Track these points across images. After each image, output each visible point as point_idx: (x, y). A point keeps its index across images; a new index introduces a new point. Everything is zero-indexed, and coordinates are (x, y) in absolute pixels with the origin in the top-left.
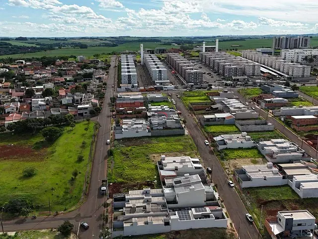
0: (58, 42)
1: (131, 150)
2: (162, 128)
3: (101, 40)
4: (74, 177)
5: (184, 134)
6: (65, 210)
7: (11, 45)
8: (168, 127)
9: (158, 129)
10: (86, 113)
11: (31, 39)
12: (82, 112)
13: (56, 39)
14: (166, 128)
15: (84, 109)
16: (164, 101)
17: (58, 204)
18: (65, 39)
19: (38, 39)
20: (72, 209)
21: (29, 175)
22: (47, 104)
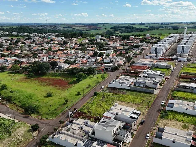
0: (162, 25)
1: (108, 95)
2: (142, 86)
3: (193, 24)
4: (66, 103)
5: (153, 93)
6: (47, 118)
7: (132, 27)
8: (147, 86)
9: (139, 86)
10: (109, 69)
11: (148, 24)
12: (107, 68)
13: (162, 24)
14: (145, 87)
15: (109, 66)
16: (166, 68)
17: (47, 114)
18: (168, 24)
19: (152, 23)
20: (50, 119)
21: (49, 95)
22: (96, 61)
